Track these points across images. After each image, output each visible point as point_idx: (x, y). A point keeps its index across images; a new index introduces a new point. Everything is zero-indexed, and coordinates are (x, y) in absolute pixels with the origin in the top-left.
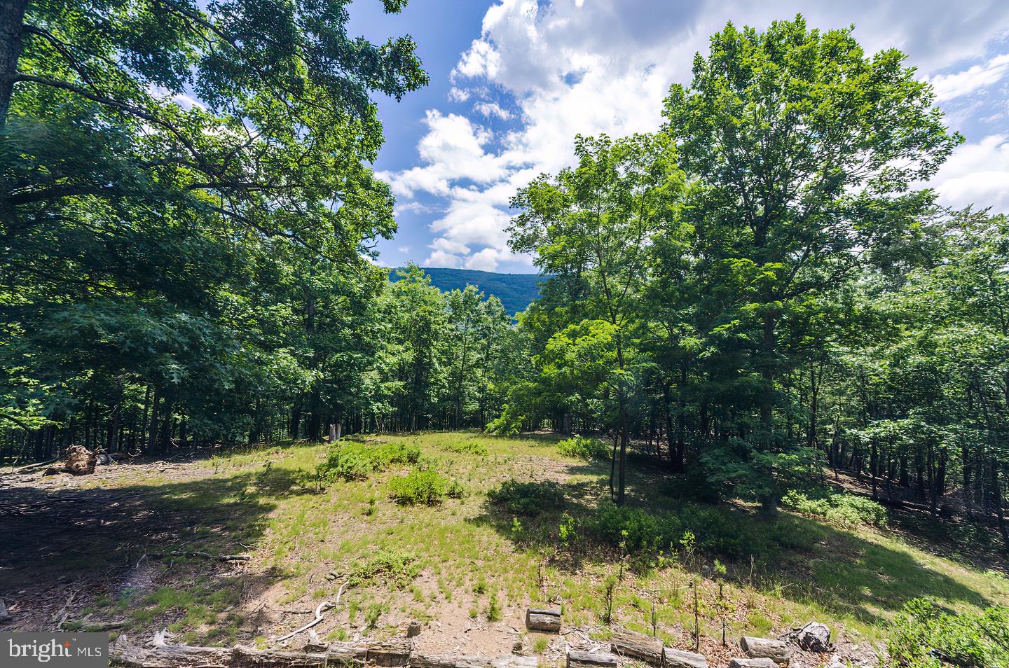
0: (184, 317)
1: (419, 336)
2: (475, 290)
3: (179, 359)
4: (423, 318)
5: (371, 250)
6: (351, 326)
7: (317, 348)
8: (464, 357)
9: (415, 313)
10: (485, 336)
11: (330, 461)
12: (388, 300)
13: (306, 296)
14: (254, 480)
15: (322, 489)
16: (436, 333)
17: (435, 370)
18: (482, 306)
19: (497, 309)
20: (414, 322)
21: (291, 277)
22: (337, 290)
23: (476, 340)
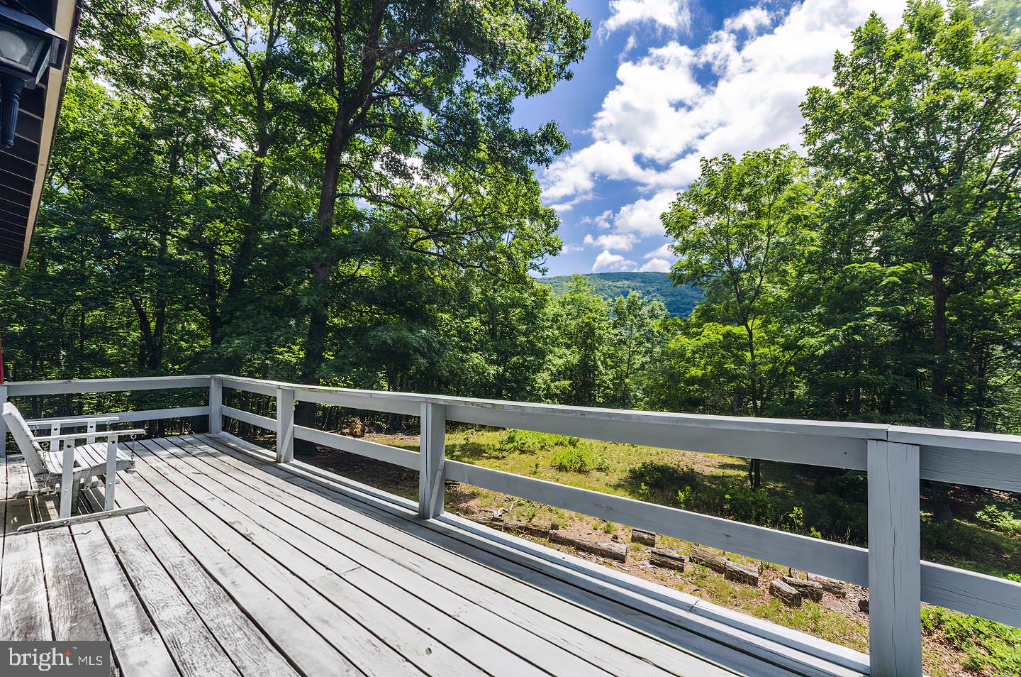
0: (424, 331)
1: (584, 342)
2: (638, 295)
3: (423, 356)
4: (587, 324)
5: (541, 267)
6: (526, 334)
7: (499, 353)
8: (629, 360)
9: (580, 320)
10: (648, 340)
11: (509, 438)
12: (555, 310)
13: (491, 310)
14: (458, 448)
15: (504, 457)
16: (600, 337)
17: (601, 373)
18: (645, 310)
19: (660, 313)
20: (580, 329)
21: (479, 296)
22: (514, 304)
23: (641, 343)
